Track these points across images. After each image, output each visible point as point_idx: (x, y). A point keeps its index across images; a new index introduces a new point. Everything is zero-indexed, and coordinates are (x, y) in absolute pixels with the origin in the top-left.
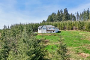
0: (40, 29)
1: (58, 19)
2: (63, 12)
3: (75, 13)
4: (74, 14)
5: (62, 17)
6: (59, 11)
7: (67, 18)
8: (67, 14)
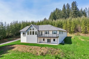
0: (24, 34)
1: (63, 17)
2: (71, 7)
3: (86, 8)
4: (84, 10)
5: (69, 13)
6: (64, 5)
7: (76, 14)
8: (76, 8)
